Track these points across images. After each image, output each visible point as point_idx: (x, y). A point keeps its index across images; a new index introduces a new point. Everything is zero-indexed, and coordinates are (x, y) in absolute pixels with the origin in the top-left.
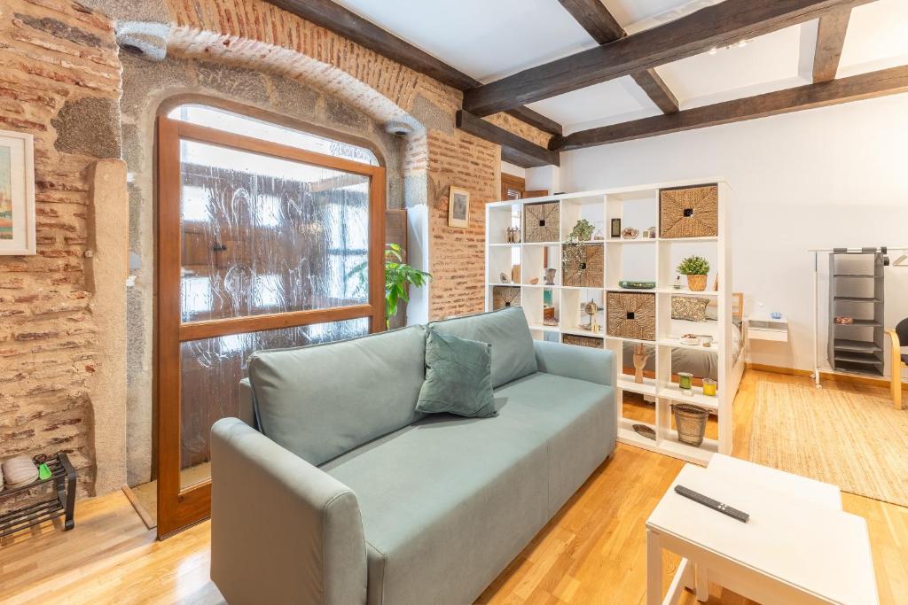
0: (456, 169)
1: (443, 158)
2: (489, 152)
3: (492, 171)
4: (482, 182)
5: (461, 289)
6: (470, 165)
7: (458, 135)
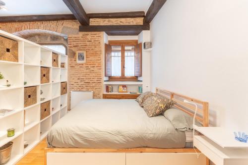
0: (80, 45)
1: (74, 43)
2: (97, 35)
3: (98, 42)
4: (93, 47)
5: (83, 83)
6: (86, 42)
7: (81, 34)
